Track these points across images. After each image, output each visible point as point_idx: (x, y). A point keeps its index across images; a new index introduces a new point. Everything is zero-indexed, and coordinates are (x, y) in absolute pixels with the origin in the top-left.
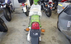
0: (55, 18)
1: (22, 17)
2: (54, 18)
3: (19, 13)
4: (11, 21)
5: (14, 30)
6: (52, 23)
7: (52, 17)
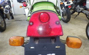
0: (77, 24)
1: (24, 25)
2: (75, 24)
3: (20, 21)
4: (5, 31)
5: (6, 47)
6: (75, 31)
7: (71, 23)
